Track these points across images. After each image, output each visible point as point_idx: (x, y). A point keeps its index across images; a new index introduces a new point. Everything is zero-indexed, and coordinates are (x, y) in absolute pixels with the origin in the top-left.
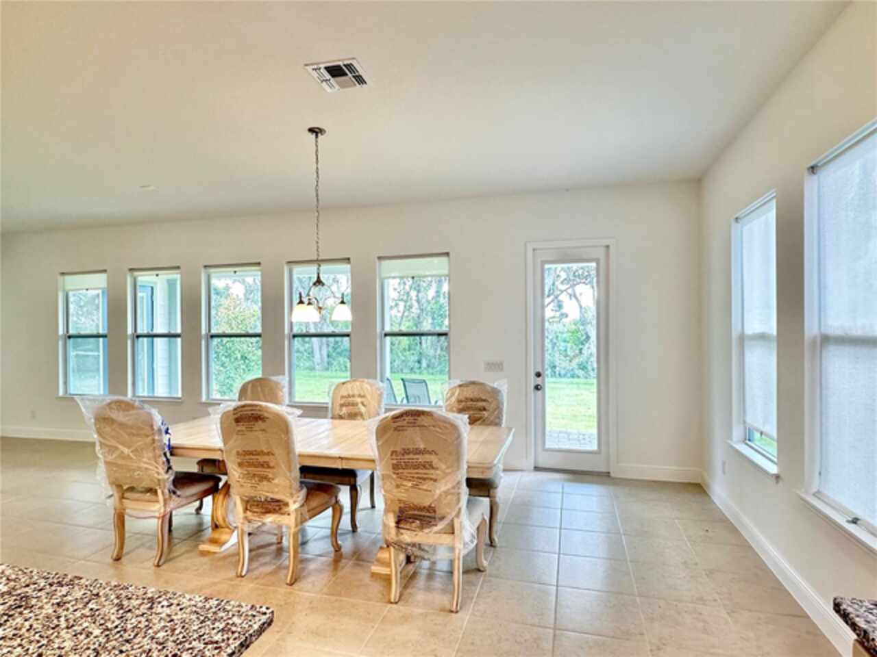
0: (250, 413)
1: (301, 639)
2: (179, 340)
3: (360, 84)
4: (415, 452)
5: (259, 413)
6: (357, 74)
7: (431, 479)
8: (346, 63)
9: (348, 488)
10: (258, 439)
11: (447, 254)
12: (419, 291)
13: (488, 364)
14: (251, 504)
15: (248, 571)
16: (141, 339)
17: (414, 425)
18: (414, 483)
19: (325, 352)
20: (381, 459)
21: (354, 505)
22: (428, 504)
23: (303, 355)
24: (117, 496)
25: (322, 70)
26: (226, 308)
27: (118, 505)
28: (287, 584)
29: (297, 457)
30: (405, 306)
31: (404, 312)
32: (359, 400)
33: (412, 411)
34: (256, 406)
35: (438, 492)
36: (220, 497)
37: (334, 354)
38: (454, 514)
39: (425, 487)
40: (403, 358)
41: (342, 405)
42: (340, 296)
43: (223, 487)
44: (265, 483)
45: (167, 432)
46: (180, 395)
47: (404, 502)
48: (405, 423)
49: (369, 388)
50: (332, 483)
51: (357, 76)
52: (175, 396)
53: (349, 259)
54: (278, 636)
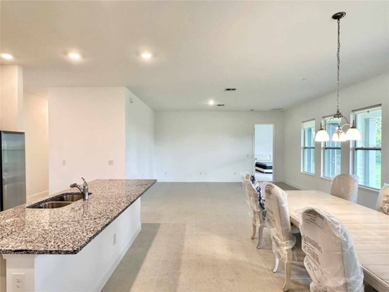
4: (312, 242)
17: (314, 221)
48: (309, 218)
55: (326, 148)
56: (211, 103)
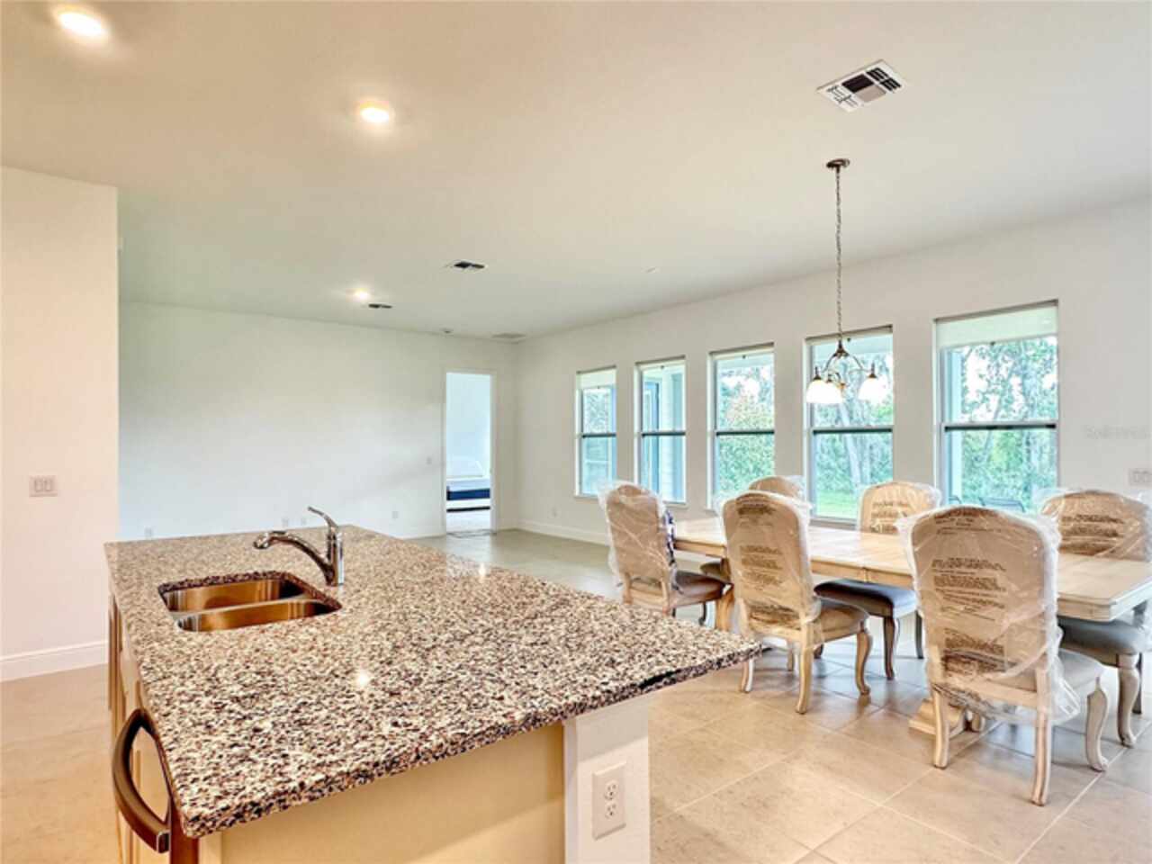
0: (755, 503)
1: (810, 768)
2: (684, 438)
3: (890, 89)
4: (968, 563)
5: (765, 504)
6: (886, 78)
7: (996, 605)
8: (869, 69)
9: (881, 620)
10: (764, 534)
11: (1055, 302)
12: (1025, 377)
13: (1136, 472)
14: (756, 610)
15: (752, 689)
16: (646, 438)
17: (968, 528)
18: (969, 607)
19: (867, 470)
20: (919, 571)
21: (889, 642)
22: (992, 638)
23: (836, 472)
24: (625, 586)
25: (839, 89)
26: (737, 409)
27: (626, 594)
28: (797, 712)
29: (809, 562)
30: (1000, 401)
31: (997, 412)
32: (900, 510)
33: (965, 509)
34: (762, 496)
35: (1006, 624)
36: (724, 604)
37: (882, 473)
38: (1034, 659)
39: (984, 614)
40: (997, 482)
41: (875, 516)
42: (870, 368)
43: (727, 593)
44: (771, 586)
45: (670, 522)
46: (684, 501)
47: (954, 632)
48: (954, 524)
49: (914, 493)
50: (856, 606)
51: (887, 81)
52: (679, 501)
53: (890, 326)
54: (784, 757)
55: (644, 435)
56: (362, 295)
